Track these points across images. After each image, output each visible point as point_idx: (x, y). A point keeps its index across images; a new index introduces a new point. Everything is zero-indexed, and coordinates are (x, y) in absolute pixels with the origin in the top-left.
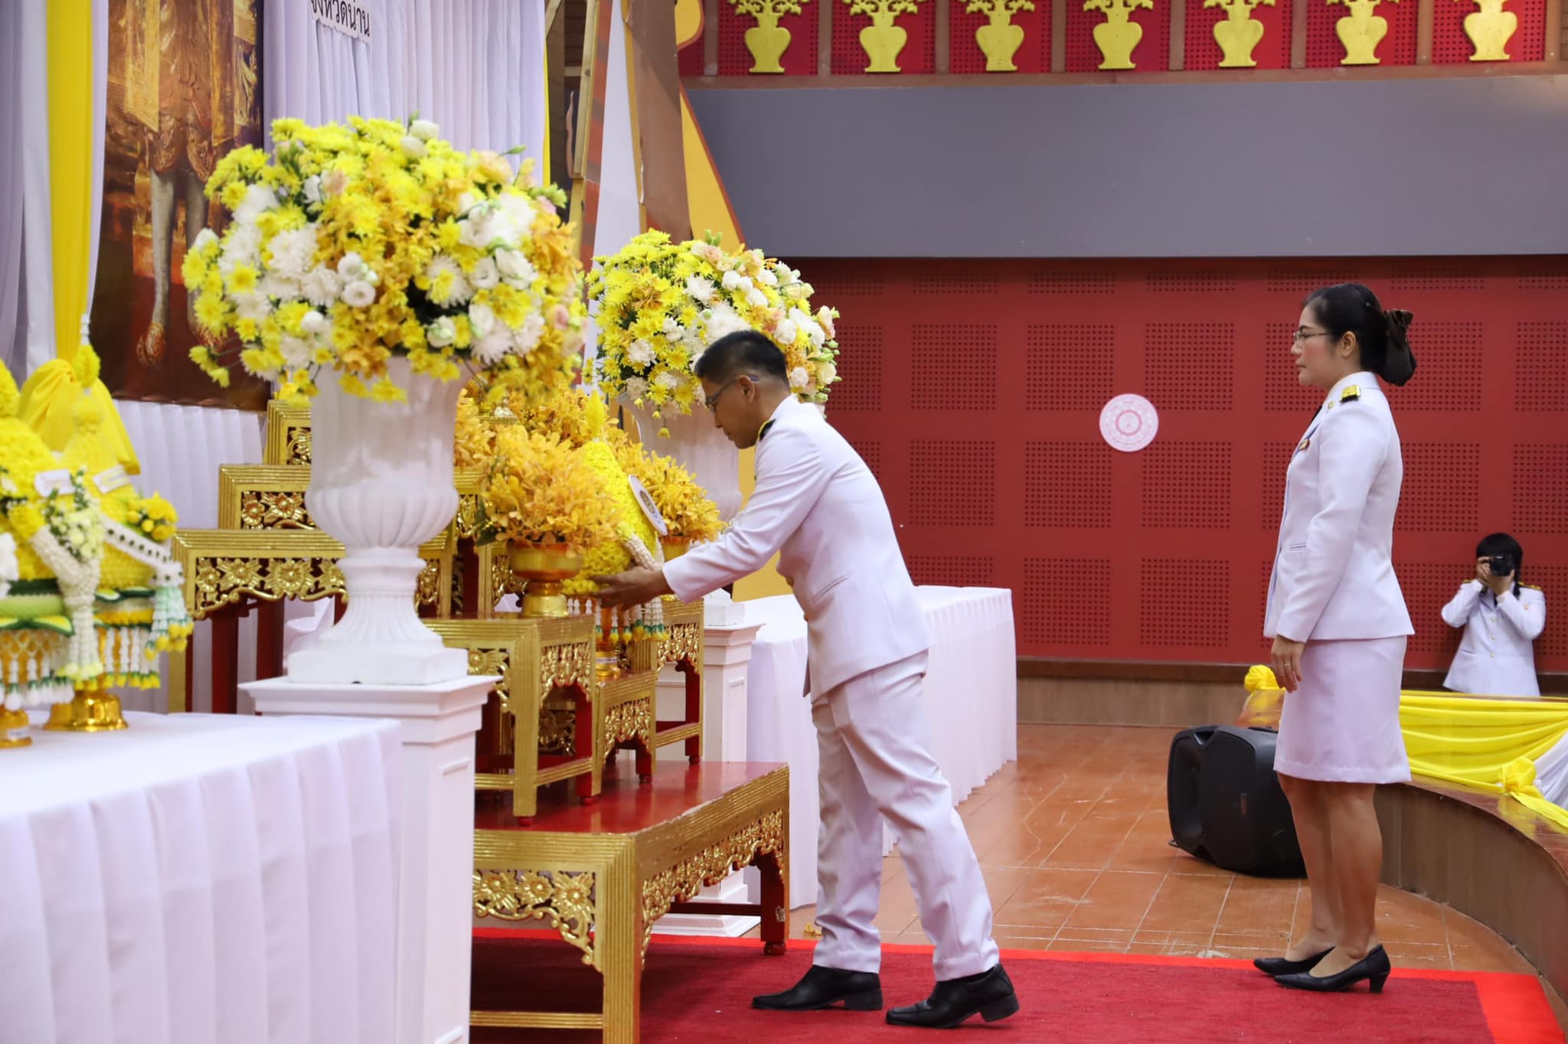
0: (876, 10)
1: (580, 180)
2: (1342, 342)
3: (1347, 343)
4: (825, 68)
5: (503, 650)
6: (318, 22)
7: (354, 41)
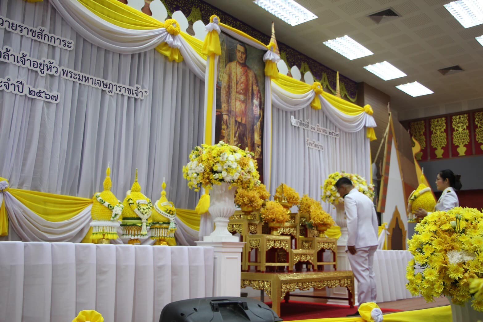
0: (460, 144)
1: (382, 176)
2: (445, 181)
3: (447, 181)
4: (450, 156)
5: (259, 240)
6: (309, 147)
7: (319, 151)
